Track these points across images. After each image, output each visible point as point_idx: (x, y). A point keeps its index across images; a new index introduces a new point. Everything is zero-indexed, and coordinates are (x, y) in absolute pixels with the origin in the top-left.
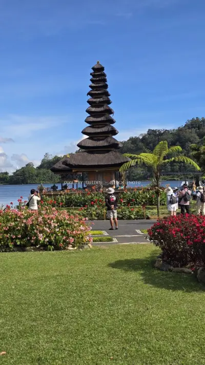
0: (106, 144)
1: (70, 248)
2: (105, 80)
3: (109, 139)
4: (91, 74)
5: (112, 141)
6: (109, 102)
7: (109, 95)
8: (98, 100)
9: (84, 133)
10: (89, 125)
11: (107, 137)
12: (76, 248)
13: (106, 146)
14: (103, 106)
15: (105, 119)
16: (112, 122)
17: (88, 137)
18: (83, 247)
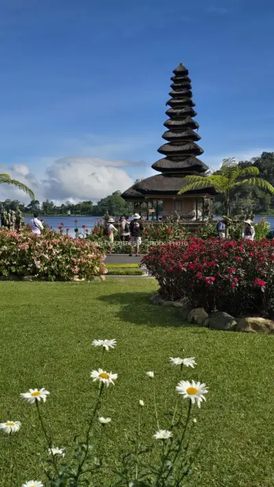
0: (186, 165)
1: (76, 279)
2: (189, 87)
3: (191, 160)
4: (172, 79)
5: (194, 163)
6: (192, 114)
7: (194, 105)
8: (180, 111)
9: (161, 151)
10: (167, 142)
11: (189, 157)
12: (83, 279)
13: (187, 168)
14: (185, 118)
15: (187, 135)
16: (196, 138)
17: (166, 156)
18: (93, 278)
